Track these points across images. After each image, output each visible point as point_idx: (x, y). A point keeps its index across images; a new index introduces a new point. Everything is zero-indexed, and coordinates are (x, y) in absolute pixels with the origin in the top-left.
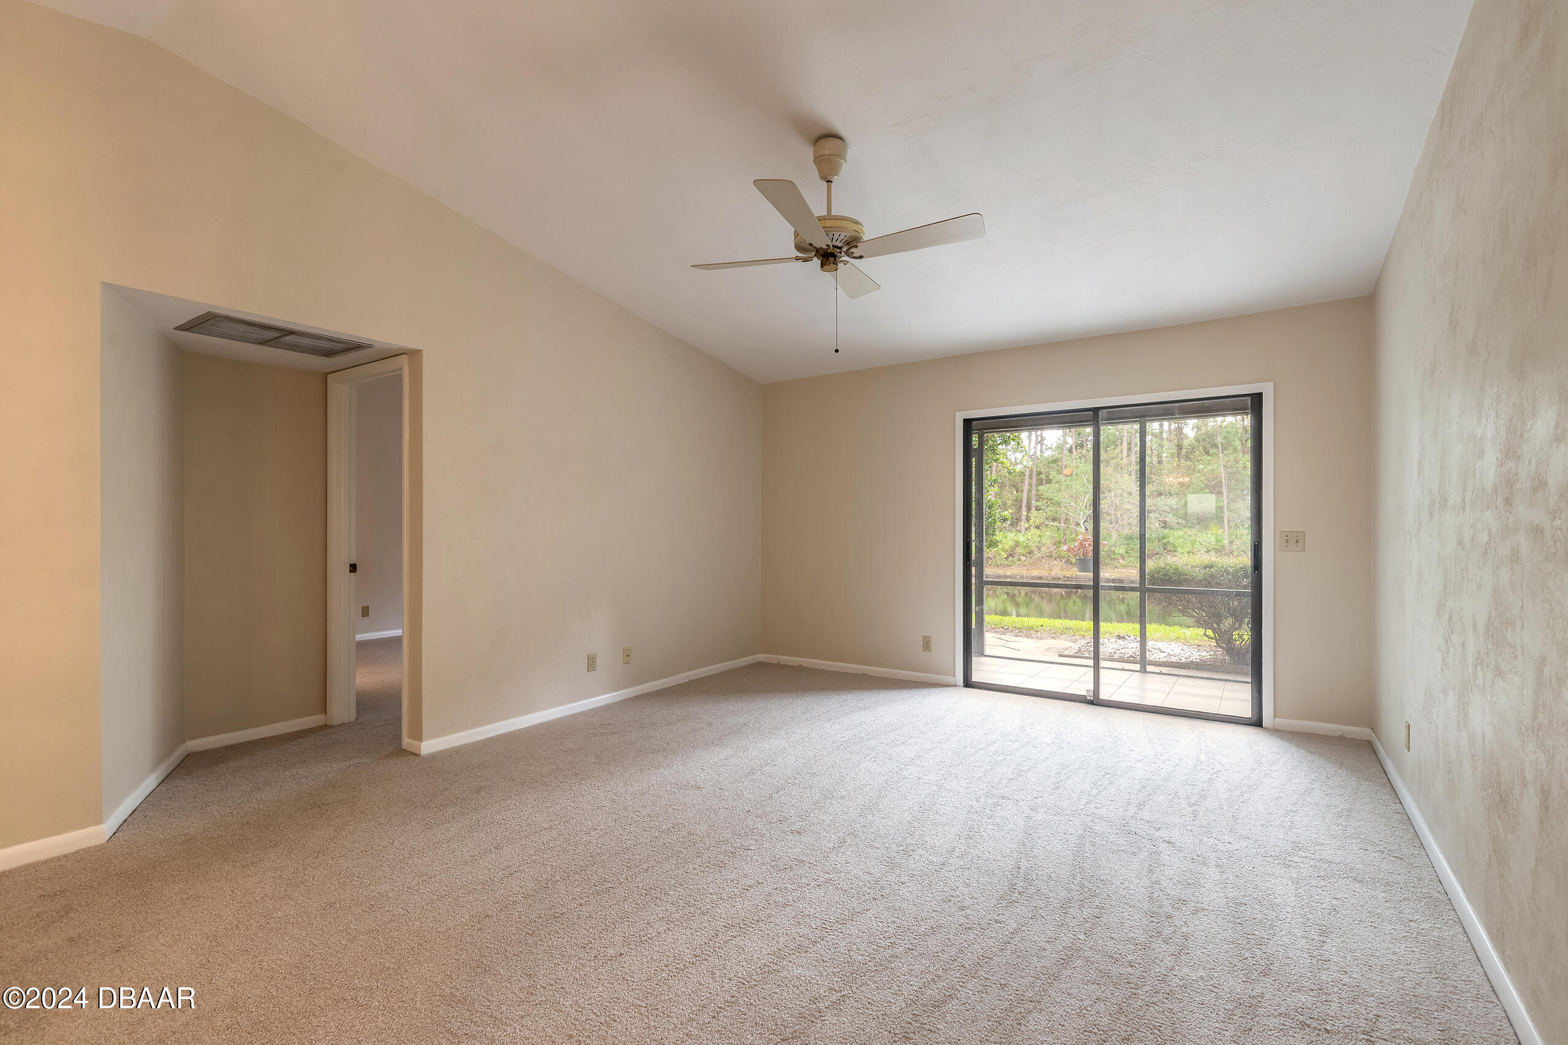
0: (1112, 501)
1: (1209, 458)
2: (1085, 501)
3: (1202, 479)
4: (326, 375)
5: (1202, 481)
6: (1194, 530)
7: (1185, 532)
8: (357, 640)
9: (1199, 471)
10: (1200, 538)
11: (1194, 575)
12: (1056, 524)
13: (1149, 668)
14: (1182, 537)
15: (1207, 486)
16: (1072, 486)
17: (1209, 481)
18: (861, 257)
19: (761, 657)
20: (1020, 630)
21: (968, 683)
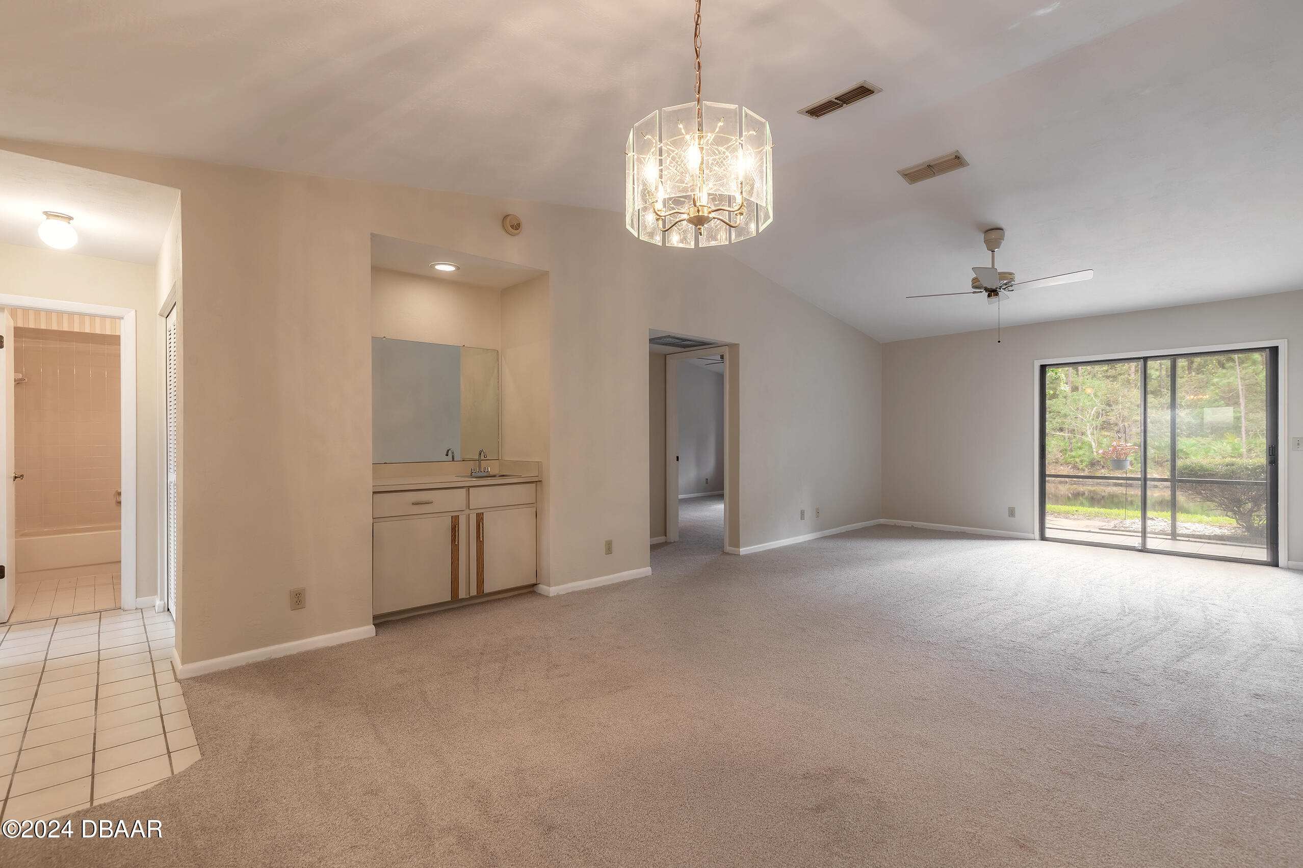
0: (1120, 413)
1: (1224, 371)
2: (1092, 413)
3: (1217, 391)
4: (665, 356)
5: (1217, 394)
6: (1207, 438)
7: (1198, 441)
8: (679, 498)
9: (1213, 385)
10: (1214, 446)
11: (1217, 471)
12: (1062, 434)
13: (1178, 538)
14: (1194, 445)
15: (1223, 398)
16: (1079, 400)
17: (1224, 392)
18: (1013, 290)
19: (882, 521)
20: (1059, 513)
21: (1043, 538)
